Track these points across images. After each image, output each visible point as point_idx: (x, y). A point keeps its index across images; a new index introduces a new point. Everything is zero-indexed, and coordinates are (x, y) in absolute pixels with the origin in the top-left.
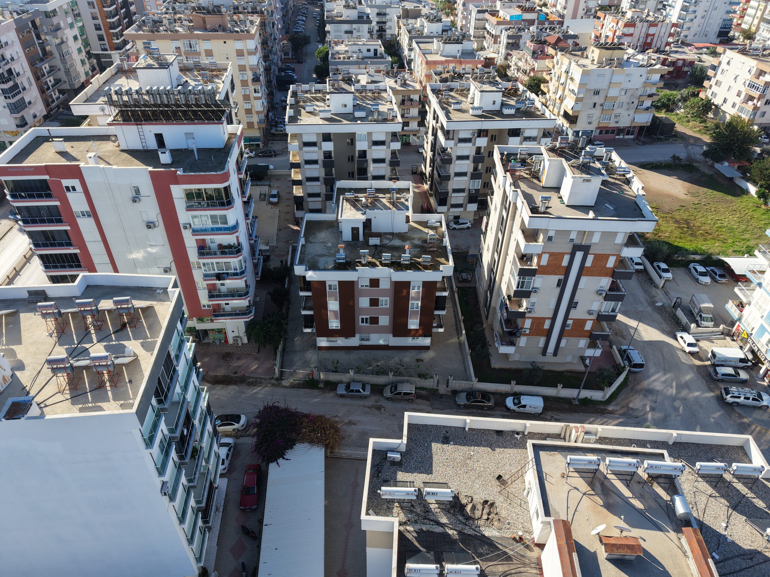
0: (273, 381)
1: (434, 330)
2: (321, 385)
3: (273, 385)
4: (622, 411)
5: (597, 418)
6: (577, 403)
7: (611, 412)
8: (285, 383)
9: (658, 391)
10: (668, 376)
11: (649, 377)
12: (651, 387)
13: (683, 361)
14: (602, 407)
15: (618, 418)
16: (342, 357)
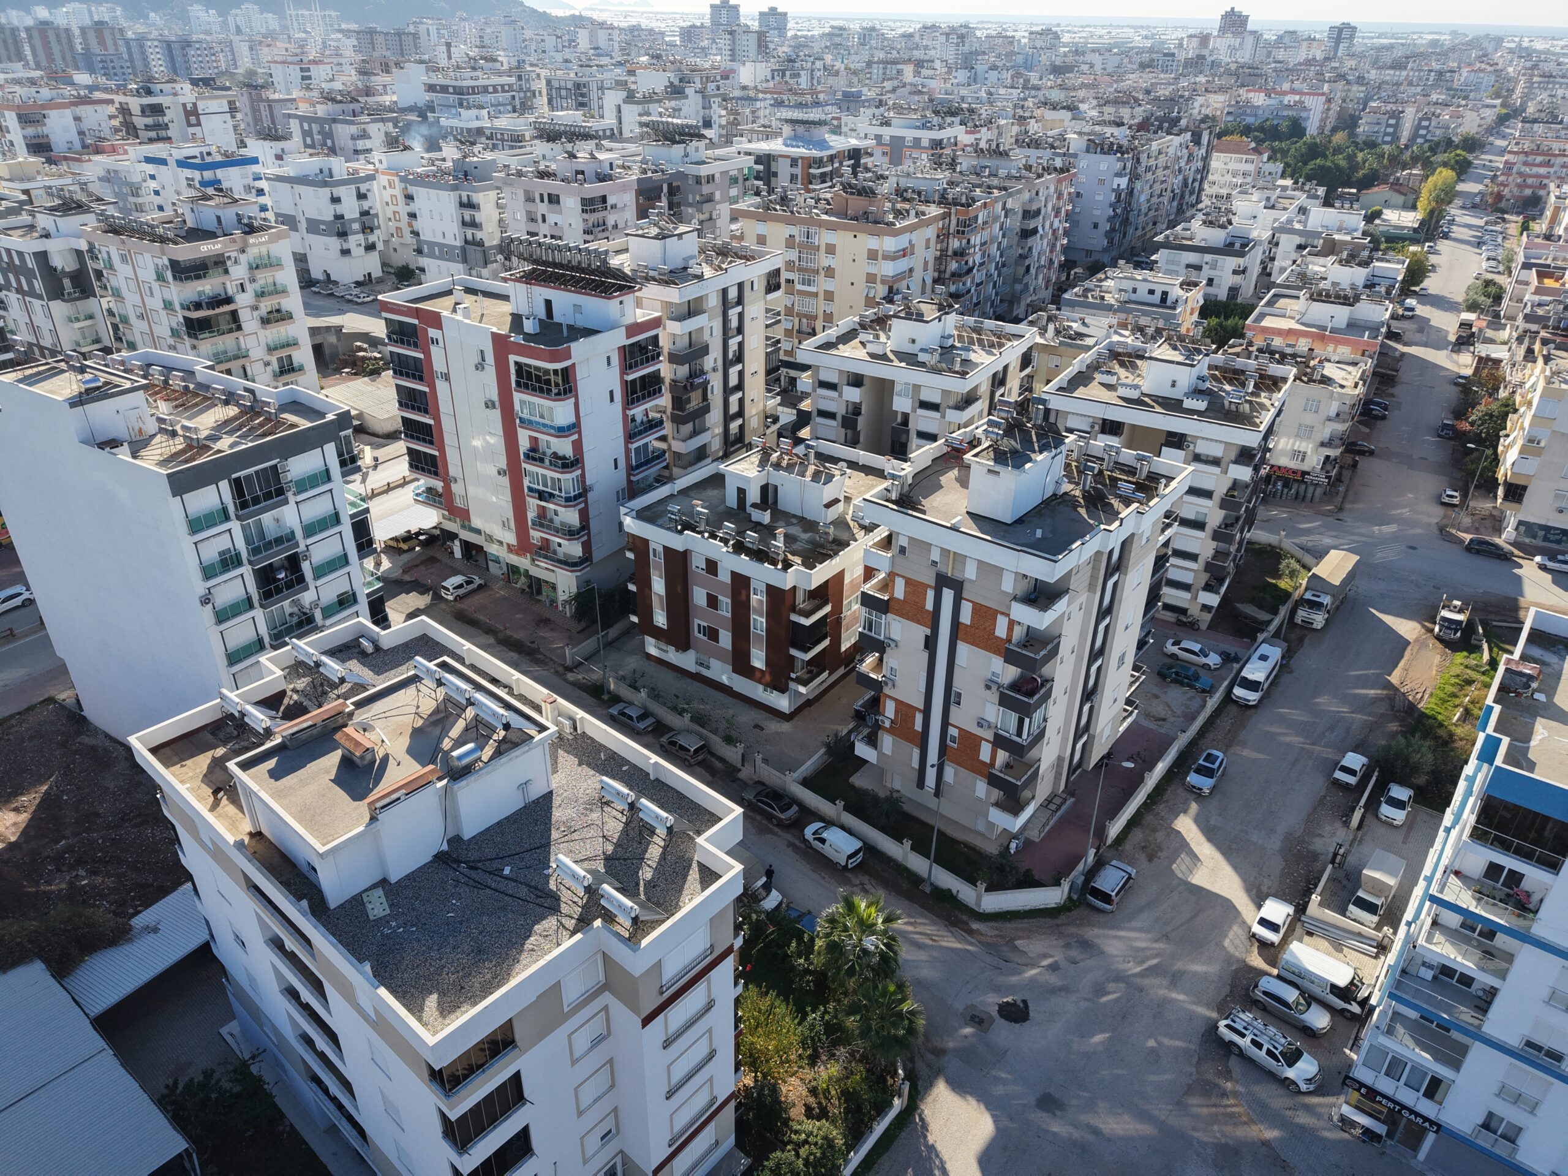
0: (561, 669)
1: (792, 685)
2: (605, 697)
3: (557, 673)
4: (990, 940)
5: (935, 924)
6: (928, 889)
7: (970, 932)
8: (570, 676)
9: (1103, 953)
10: (1160, 945)
11: (1113, 928)
12: (1098, 941)
13: (1227, 943)
14: (964, 918)
15: (971, 944)
16: (666, 680)
